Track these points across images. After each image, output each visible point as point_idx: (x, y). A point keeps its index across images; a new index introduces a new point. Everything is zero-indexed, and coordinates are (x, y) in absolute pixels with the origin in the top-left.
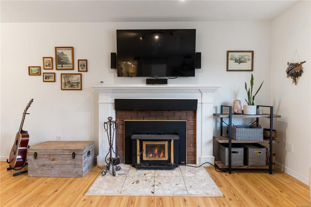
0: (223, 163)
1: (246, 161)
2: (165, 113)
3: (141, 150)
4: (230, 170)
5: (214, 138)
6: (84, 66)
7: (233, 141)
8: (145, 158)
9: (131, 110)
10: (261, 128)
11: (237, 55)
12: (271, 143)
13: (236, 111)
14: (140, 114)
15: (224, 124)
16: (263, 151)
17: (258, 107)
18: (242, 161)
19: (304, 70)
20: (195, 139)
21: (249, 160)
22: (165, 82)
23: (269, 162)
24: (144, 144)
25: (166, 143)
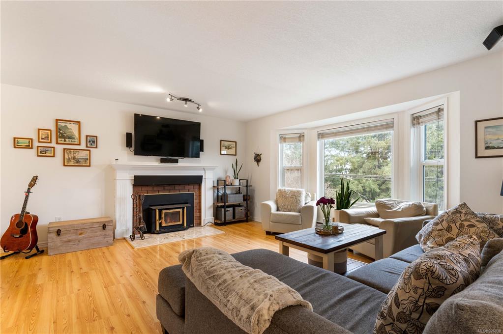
0: (221, 220)
1: (234, 217)
2: (177, 187)
3: (160, 218)
4: (225, 223)
5: (214, 204)
6: (94, 142)
7: (227, 204)
8: (164, 225)
9: (147, 185)
10: (241, 193)
11: (227, 144)
12: (247, 203)
13: (227, 183)
14: (155, 188)
15: (220, 194)
16: (243, 208)
17: (240, 180)
18: (232, 216)
19: (262, 159)
20: (200, 206)
21: (236, 215)
22: (176, 161)
23: (247, 216)
24: (164, 212)
25: (181, 210)
